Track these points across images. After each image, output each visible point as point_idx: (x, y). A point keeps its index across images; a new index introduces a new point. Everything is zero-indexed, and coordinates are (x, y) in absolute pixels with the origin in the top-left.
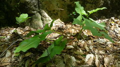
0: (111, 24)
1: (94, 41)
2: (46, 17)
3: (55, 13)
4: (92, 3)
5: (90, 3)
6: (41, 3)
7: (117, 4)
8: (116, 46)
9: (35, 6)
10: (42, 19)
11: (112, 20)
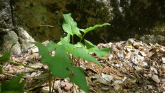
0: (126, 51)
1: (93, 79)
2: (25, 38)
3: (40, 31)
4: (96, 17)
5: (93, 17)
6: (17, 16)
7: (137, 18)
8: (127, 88)
9: (7, 21)
10: (19, 41)
11: (130, 43)
